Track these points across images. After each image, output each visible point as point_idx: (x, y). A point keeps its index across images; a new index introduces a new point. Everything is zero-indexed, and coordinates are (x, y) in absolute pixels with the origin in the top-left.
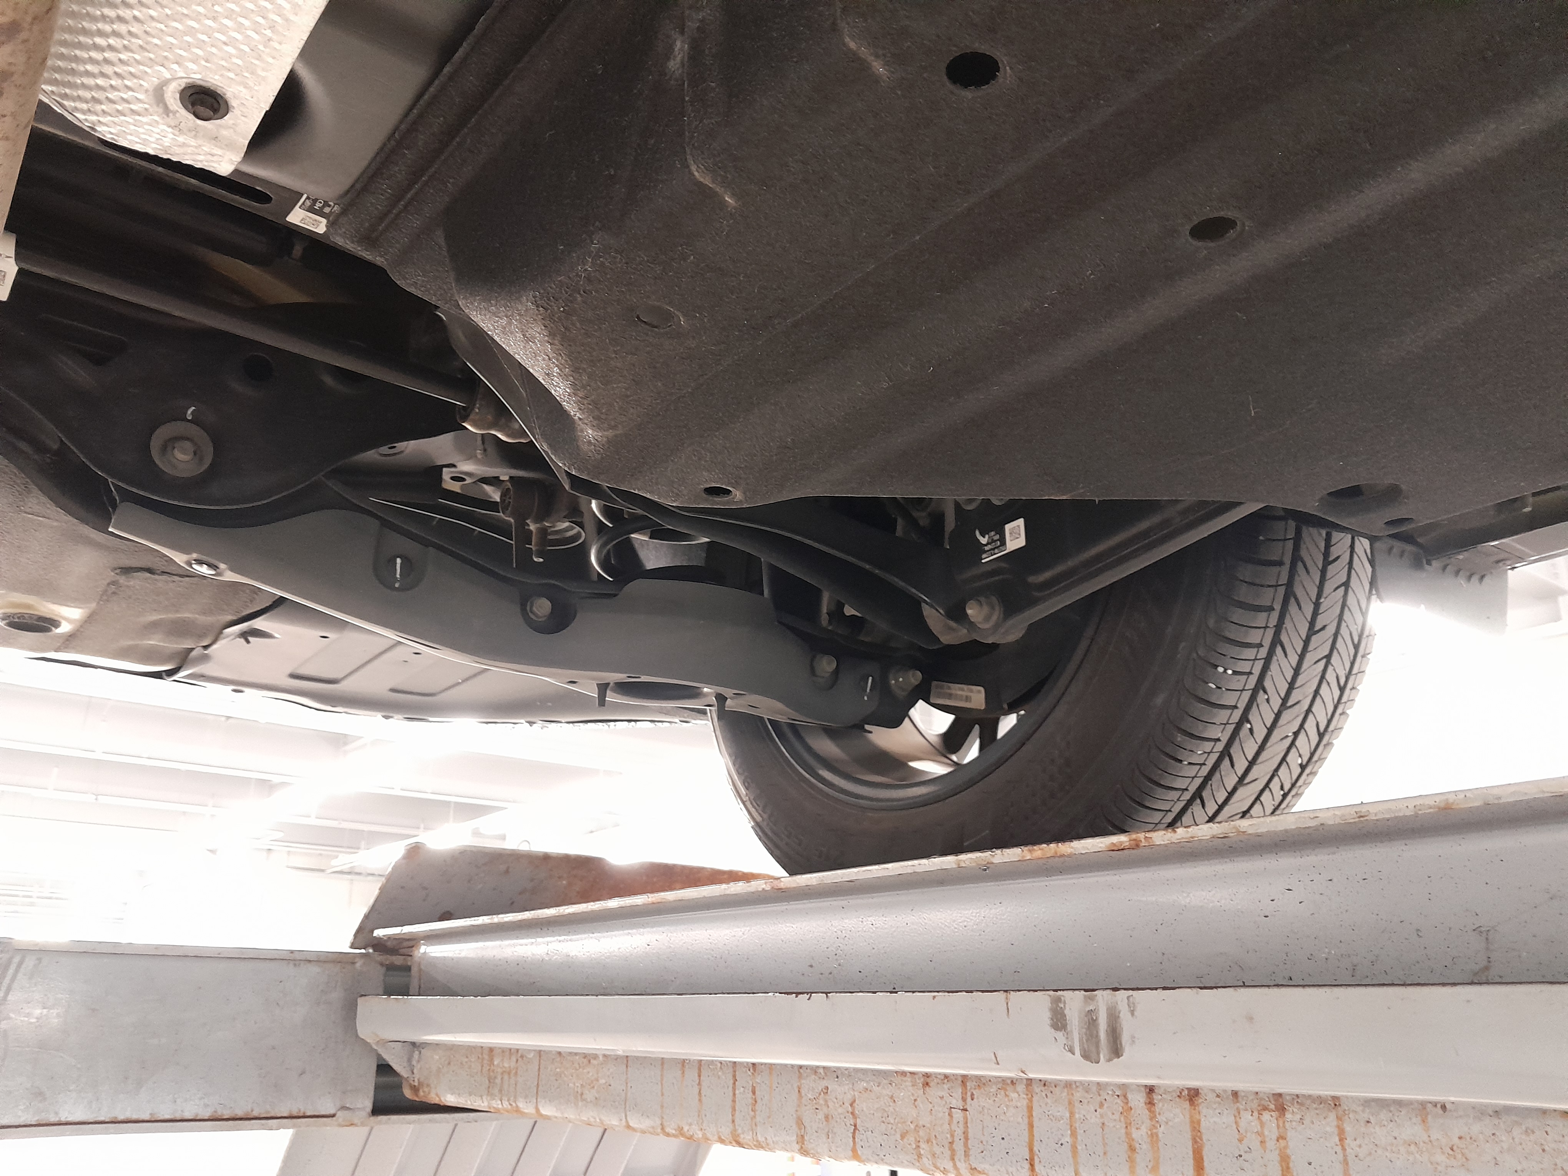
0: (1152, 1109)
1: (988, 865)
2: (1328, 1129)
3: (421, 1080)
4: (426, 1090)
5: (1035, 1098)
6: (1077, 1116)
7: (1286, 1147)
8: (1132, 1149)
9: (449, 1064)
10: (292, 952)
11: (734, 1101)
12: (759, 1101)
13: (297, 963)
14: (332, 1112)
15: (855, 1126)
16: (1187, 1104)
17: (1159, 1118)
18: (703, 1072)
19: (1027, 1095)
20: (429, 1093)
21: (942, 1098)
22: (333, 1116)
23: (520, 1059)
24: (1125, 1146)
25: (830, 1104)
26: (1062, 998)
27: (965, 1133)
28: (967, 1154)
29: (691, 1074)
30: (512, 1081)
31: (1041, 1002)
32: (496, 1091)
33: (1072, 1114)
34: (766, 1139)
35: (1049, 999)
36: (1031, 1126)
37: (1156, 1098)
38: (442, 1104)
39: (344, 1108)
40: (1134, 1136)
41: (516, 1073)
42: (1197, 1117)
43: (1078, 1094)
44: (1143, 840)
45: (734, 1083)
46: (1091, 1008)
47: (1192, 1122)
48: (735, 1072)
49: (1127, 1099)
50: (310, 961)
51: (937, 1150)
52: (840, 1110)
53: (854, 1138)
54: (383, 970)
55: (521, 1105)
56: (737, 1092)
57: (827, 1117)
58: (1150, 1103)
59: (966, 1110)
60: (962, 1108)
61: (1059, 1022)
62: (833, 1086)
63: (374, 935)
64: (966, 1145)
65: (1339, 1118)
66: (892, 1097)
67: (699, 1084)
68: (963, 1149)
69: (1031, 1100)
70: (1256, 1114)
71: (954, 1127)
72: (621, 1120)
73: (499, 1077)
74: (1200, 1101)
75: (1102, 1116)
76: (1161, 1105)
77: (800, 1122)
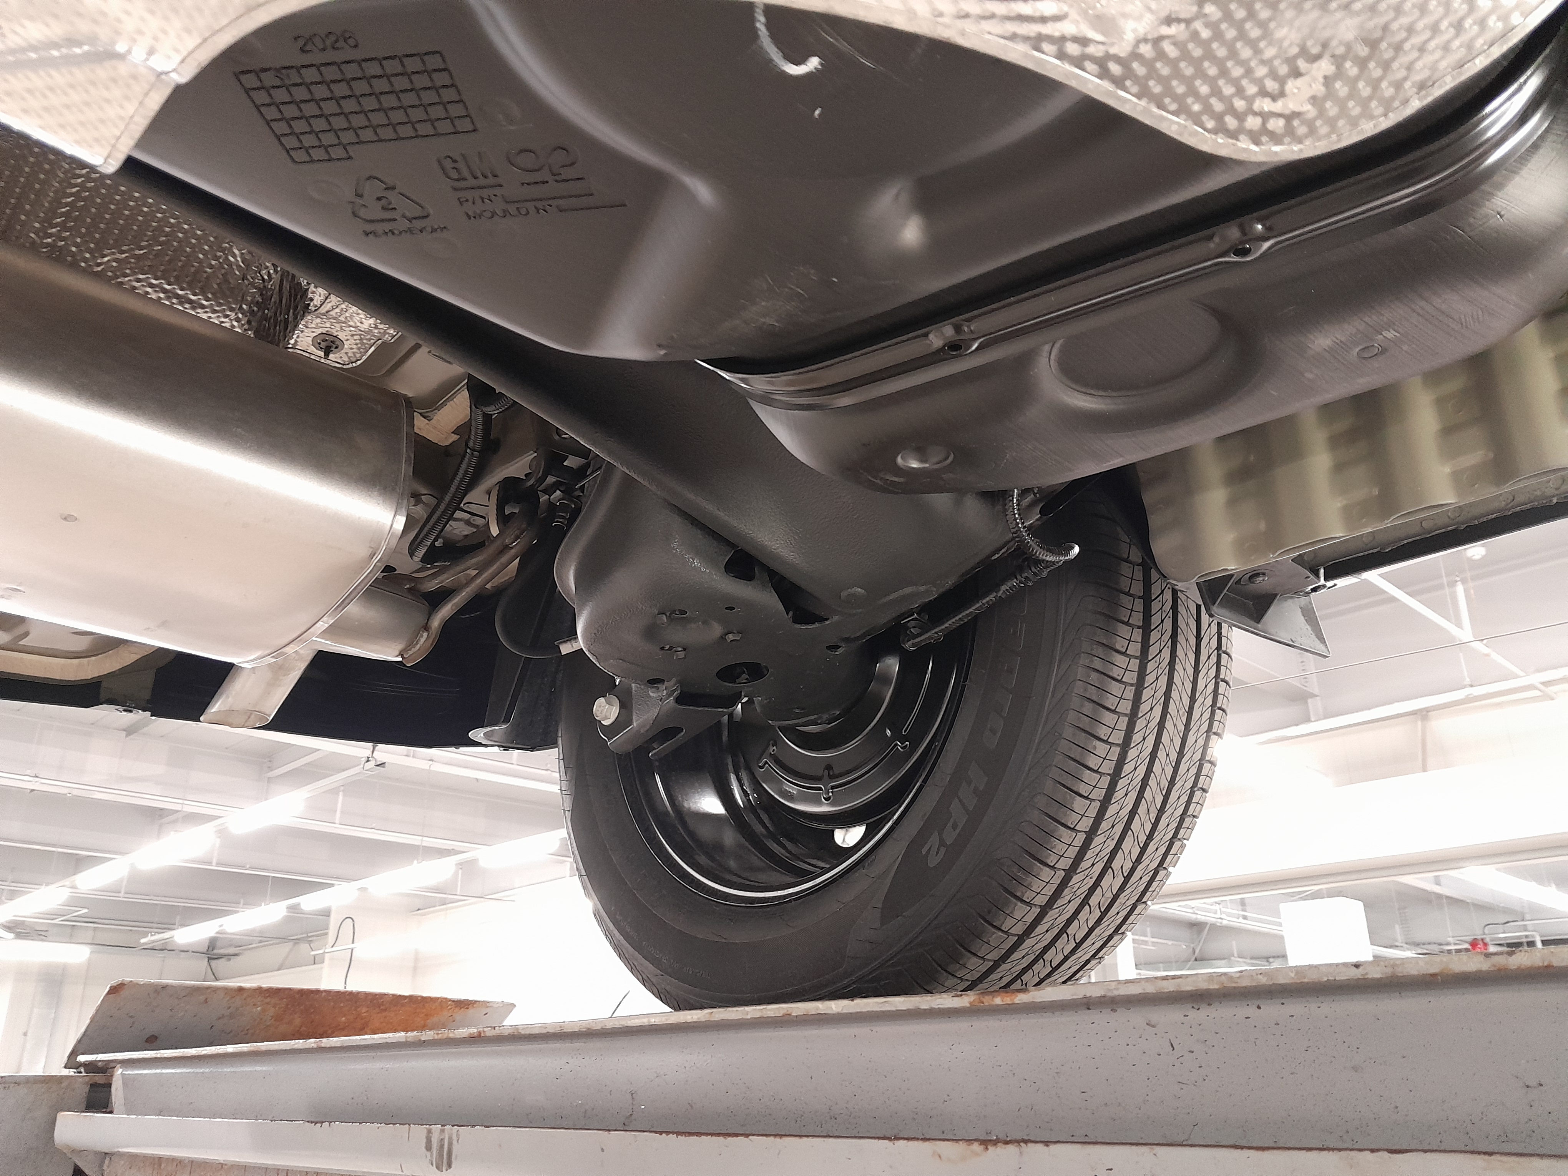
23: (179, 1165)
26: (432, 1129)
31: (422, 1132)
35: (426, 1130)
46: (443, 1136)
54: (88, 1087)
61: (429, 1144)
63: (78, 1060)
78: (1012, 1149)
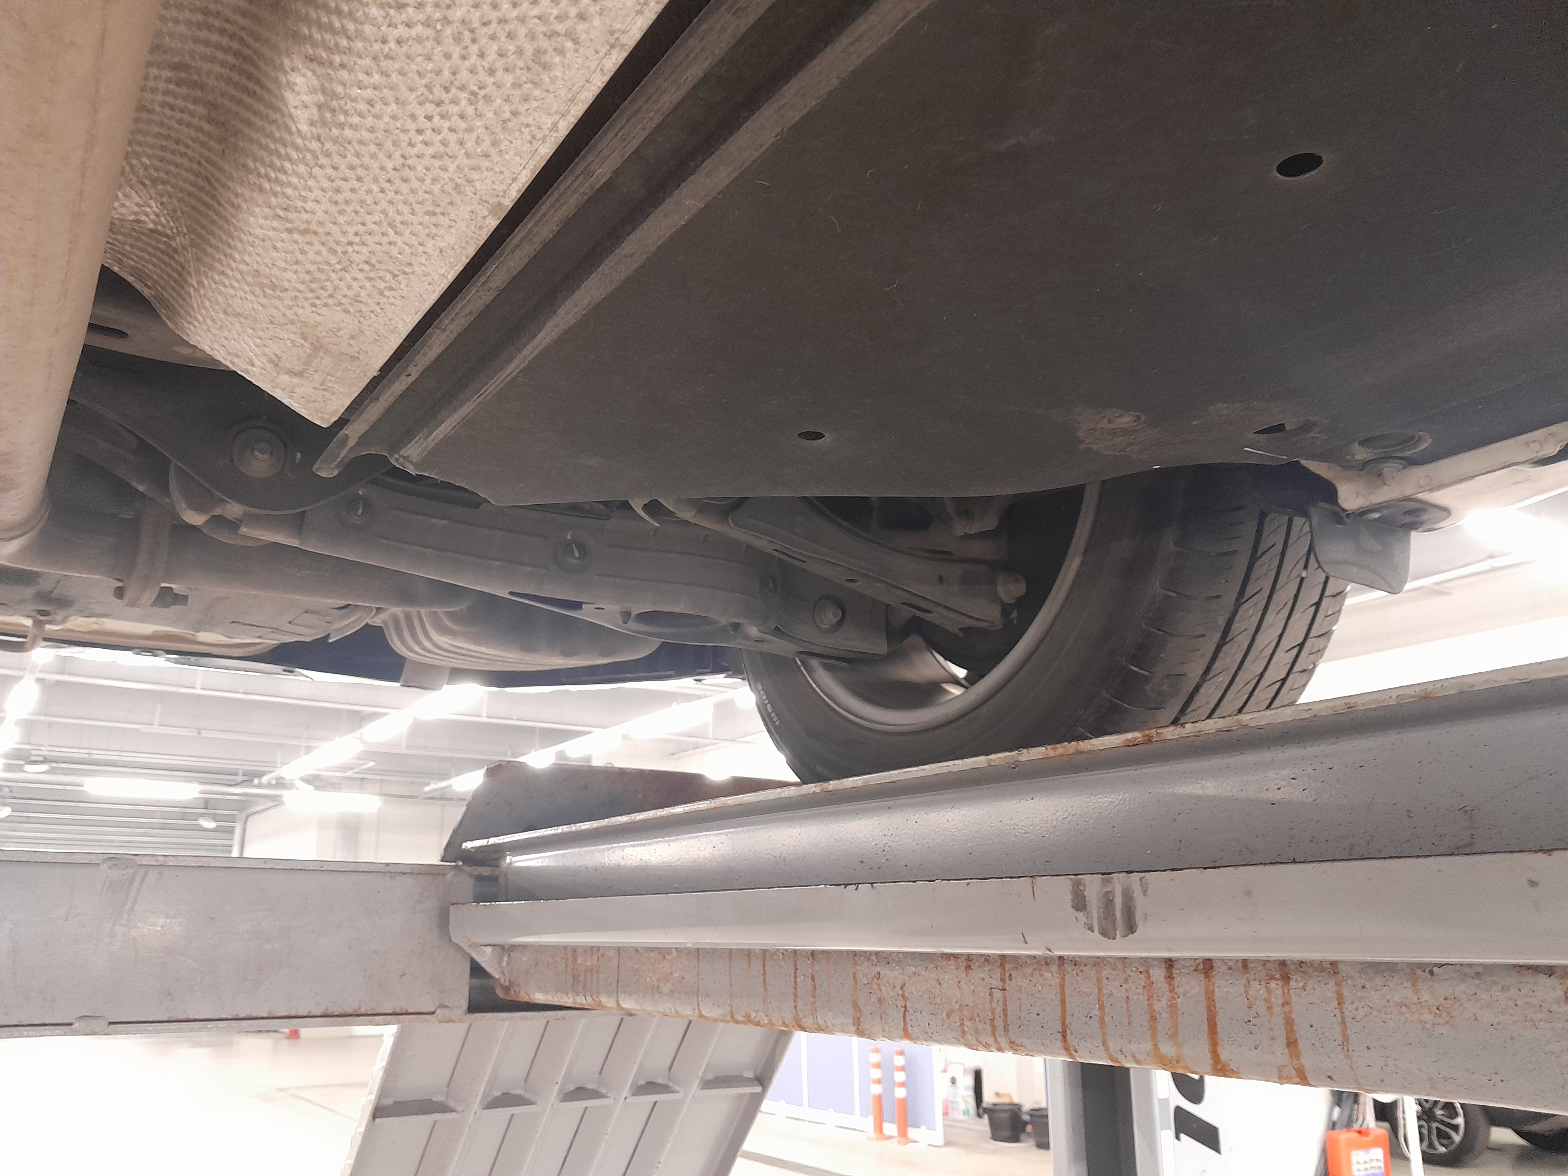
0: (1172, 982)
1: (1017, 763)
2: (1329, 994)
3: (512, 980)
4: (516, 989)
5: (1067, 976)
6: (1105, 991)
7: (1291, 1012)
8: (1153, 1018)
9: (536, 964)
10: (387, 865)
11: (795, 988)
12: (818, 987)
13: (393, 874)
14: (432, 1010)
15: (905, 1007)
16: (1202, 977)
17: (1177, 990)
18: (768, 963)
19: (1060, 974)
20: (519, 992)
21: (983, 979)
22: (434, 1013)
23: (601, 958)
24: (1148, 1017)
25: (883, 989)
26: (1083, 882)
27: (1005, 1011)
28: (1006, 1029)
29: (757, 965)
30: (595, 978)
31: (1062, 887)
32: (580, 989)
33: (1100, 989)
34: (825, 1022)
35: (1070, 883)
36: (1063, 1002)
37: (1175, 972)
38: (532, 1002)
39: (441, 1006)
40: (1155, 1008)
41: (598, 971)
42: (1211, 987)
43: (1105, 972)
44: (1155, 736)
45: (795, 972)
46: (1108, 889)
47: (1207, 993)
48: (795, 961)
49: (1149, 975)
50: (404, 873)
51: (980, 1026)
52: (892, 994)
53: (904, 1019)
54: (472, 881)
55: (604, 999)
56: (798, 980)
57: (880, 1000)
58: (1170, 977)
59: (1005, 990)
60: (1001, 988)
61: (1080, 903)
62: (885, 971)
63: (463, 847)
64: (1005, 1020)
65: (1338, 984)
66: (938, 980)
67: (764, 974)
68: (1002, 1025)
69: (1063, 979)
70: (1263, 983)
71: (994, 1005)
72: (694, 1010)
73: (583, 975)
74: (1214, 973)
75: (1126, 990)
76: (1179, 978)
77: (856, 1006)
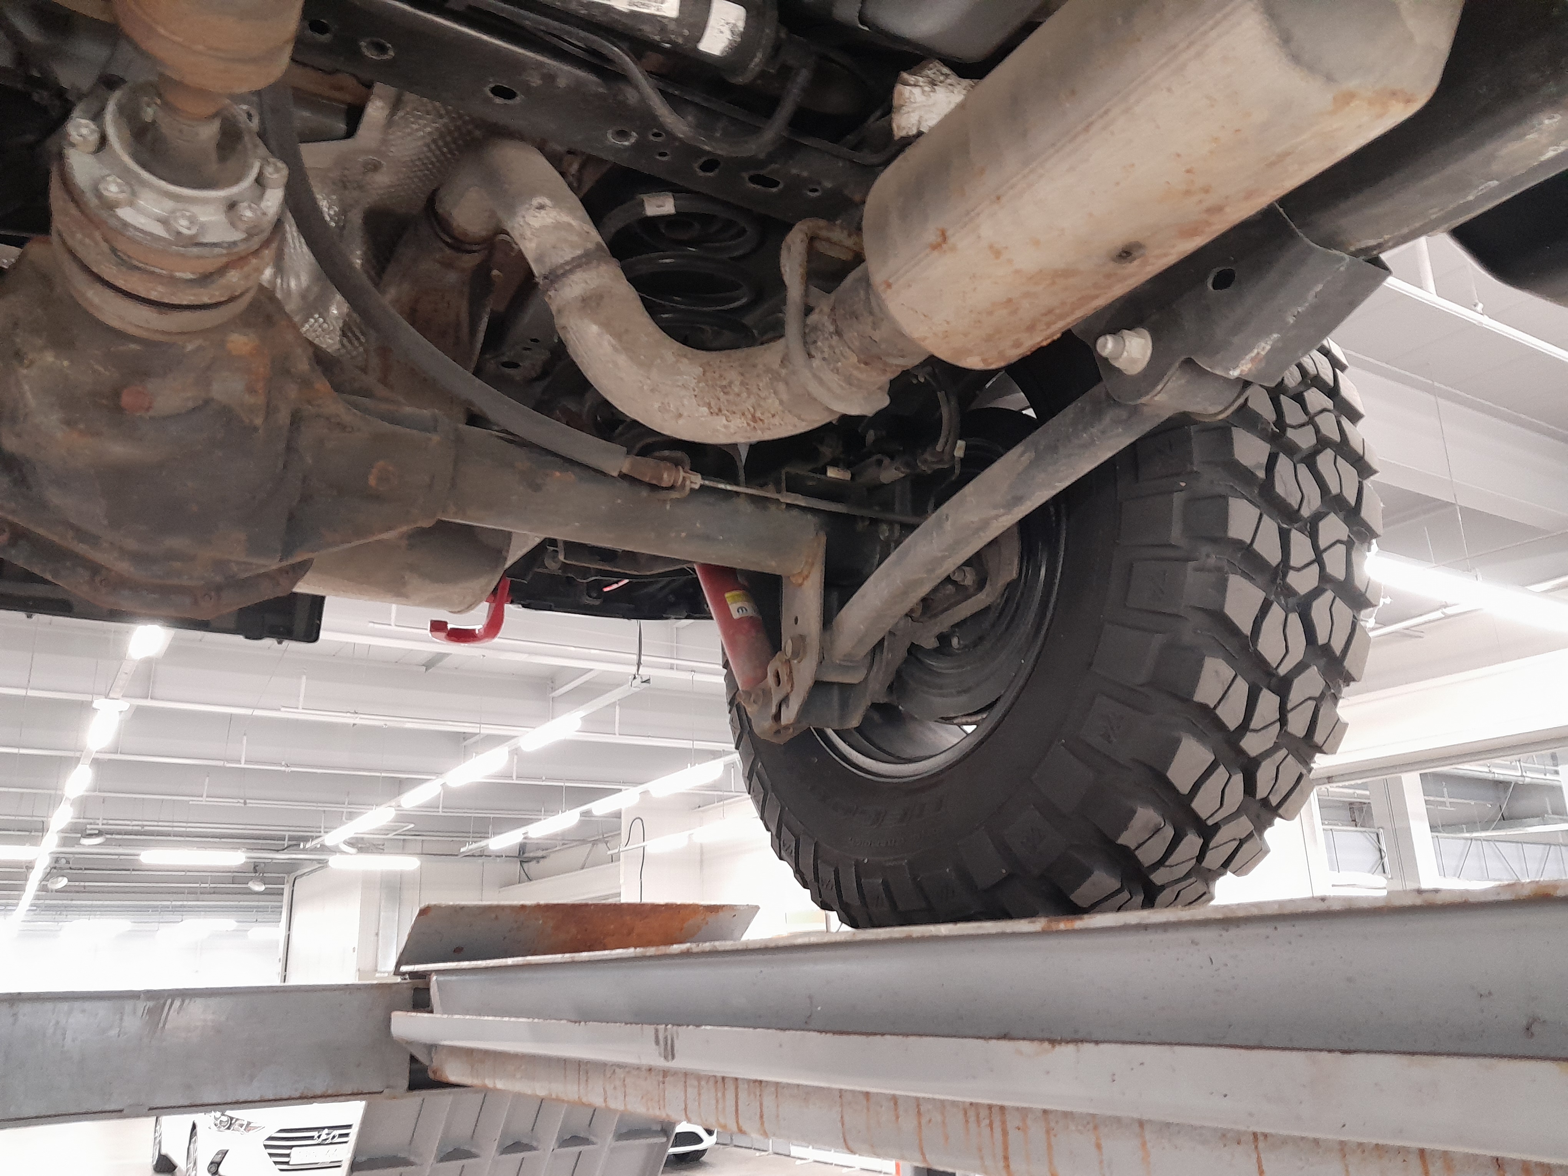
3: (438, 1068)
4: (440, 1074)
14: (381, 1090)
20: (443, 1075)
22: (384, 1092)
26: (658, 1028)
31: (651, 1030)
35: (654, 1028)
38: (450, 1082)
39: (388, 1087)
46: (666, 1033)
54: (411, 992)
61: (658, 1039)
62: (617, 1070)
63: (401, 970)
78: (1071, 1047)
